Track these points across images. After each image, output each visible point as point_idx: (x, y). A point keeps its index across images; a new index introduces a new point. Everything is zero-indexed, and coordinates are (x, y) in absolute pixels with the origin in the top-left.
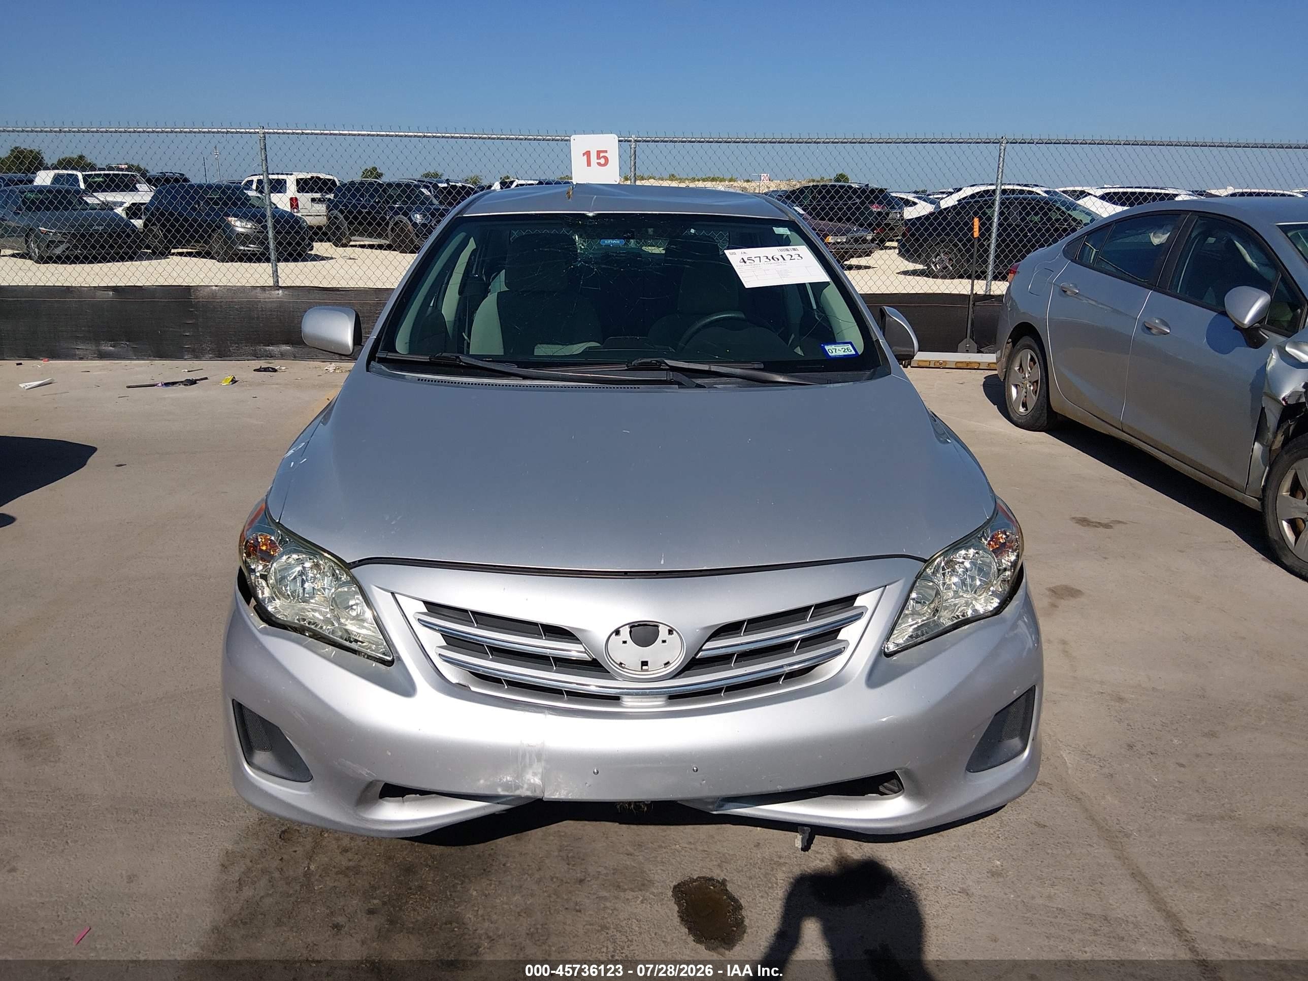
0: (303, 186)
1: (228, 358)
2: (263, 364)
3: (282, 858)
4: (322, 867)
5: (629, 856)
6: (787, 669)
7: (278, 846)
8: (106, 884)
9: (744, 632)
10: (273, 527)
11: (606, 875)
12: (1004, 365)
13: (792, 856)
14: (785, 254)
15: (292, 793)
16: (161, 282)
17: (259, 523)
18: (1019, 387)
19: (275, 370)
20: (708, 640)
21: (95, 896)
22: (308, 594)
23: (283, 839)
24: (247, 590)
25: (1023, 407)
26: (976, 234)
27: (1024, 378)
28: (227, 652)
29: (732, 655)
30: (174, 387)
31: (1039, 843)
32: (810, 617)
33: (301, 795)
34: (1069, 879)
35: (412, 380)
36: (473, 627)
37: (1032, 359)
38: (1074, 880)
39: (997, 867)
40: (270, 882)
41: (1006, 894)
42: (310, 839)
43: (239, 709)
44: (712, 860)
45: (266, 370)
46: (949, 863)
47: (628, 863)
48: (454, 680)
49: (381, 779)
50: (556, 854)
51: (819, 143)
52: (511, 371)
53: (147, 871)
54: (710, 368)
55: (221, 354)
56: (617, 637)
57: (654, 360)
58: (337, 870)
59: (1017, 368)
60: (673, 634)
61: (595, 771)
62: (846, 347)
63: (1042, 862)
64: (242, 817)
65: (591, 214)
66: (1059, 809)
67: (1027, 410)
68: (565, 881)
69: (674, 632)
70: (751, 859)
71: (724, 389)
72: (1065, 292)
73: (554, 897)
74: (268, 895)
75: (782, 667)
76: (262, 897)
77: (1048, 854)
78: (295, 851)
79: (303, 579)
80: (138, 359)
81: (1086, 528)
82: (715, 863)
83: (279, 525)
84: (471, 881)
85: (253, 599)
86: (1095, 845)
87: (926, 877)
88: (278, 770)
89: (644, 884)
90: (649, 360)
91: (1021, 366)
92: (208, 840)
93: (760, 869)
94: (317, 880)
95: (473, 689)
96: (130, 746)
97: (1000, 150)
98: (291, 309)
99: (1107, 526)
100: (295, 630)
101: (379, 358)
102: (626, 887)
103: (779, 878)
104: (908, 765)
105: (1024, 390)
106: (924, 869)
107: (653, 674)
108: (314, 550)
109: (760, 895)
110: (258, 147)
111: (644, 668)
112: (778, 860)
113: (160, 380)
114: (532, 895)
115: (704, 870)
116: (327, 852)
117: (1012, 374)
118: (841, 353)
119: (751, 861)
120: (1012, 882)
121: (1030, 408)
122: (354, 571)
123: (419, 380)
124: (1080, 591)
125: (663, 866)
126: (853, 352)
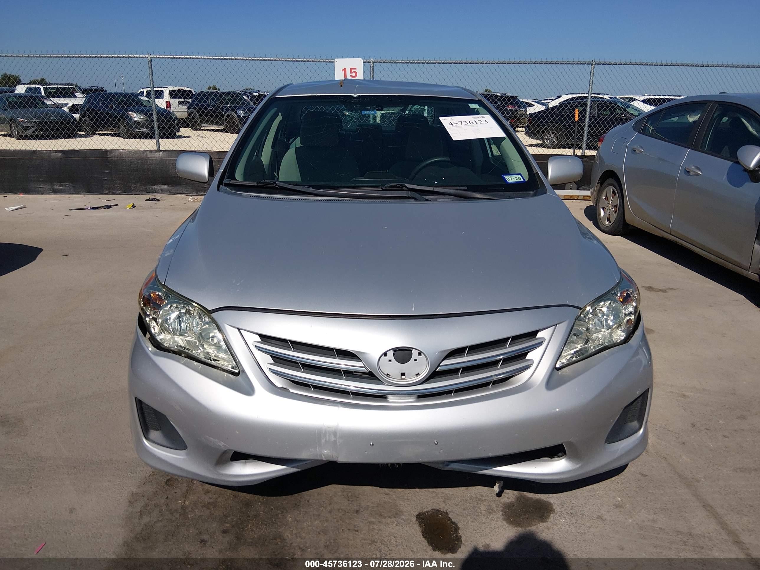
0: (173, 94)
1: (131, 193)
2: (151, 196)
3: (167, 497)
4: (193, 503)
5: (387, 496)
6: (495, 378)
7: (165, 489)
8: (56, 514)
9: (467, 354)
10: (161, 287)
11: (373, 507)
12: (596, 196)
13: (489, 495)
14: (477, 120)
15: (172, 457)
16: (90, 148)
17: (151, 284)
18: (605, 209)
19: (158, 200)
20: (444, 359)
21: (49, 522)
22: (183, 330)
23: (168, 485)
24: (144, 328)
25: (608, 221)
26: (577, 119)
27: (608, 204)
28: (132, 367)
29: (459, 369)
30: (96, 210)
31: (644, 486)
32: (509, 345)
33: (180, 459)
34: (665, 509)
35: (246, 197)
36: (291, 351)
37: (614, 192)
38: (668, 510)
39: (619, 501)
40: (160, 512)
41: (626, 519)
42: (185, 485)
43: (140, 404)
44: (438, 498)
45: (153, 200)
46: (588, 500)
47: (386, 500)
48: (279, 385)
49: (232, 449)
50: (340, 494)
51: (484, 63)
52: (309, 191)
53: (82, 506)
54: (434, 189)
55: (126, 190)
56: (385, 357)
57: (398, 184)
58: (202, 504)
59: (604, 198)
60: (421, 355)
61: (372, 444)
62: (517, 177)
63: (646, 498)
64: (142, 471)
65: (355, 96)
66: (654, 464)
67: (610, 223)
68: (347, 511)
69: (422, 354)
70: (464, 497)
71: (443, 201)
72: (635, 151)
73: (340, 522)
74: (159, 521)
75: (491, 376)
76: (155, 522)
77: (650, 493)
78: (176, 493)
79: (180, 320)
80: (76, 194)
81: (652, 293)
82: (441, 500)
83: (164, 286)
84: (287, 512)
85: (148, 332)
86: (678, 487)
87: (575, 508)
88: (165, 443)
89: (397, 514)
90: (396, 184)
91: (606, 196)
92: (120, 486)
93: (470, 503)
94: (190, 511)
95: (291, 390)
96: (71, 426)
97: (591, 68)
98: (168, 164)
99: (663, 291)
100: (175, 352)
101: (225, 183)
102: (386, 515)
103: (482, 509)
104: (572, 440)
105: (609, 211)
106: (573, 503)
107: (409, 381)
108: (187, 301)
109: (471, 520)
110: (147, 66)
111: (403, 377)
112: (481, 498)
113: (89, 206)
114: (327, 521)
115: (435, 504)
116: (196, 493)
117: (601, 201)
118: (515, 180)
119: (464, 498)
120: (629, 511)
121: (612, 221)
122: (213, 315)
123: (251, 196)
124: (651, 330)
125: (408, 501)
126: (522, 180)
